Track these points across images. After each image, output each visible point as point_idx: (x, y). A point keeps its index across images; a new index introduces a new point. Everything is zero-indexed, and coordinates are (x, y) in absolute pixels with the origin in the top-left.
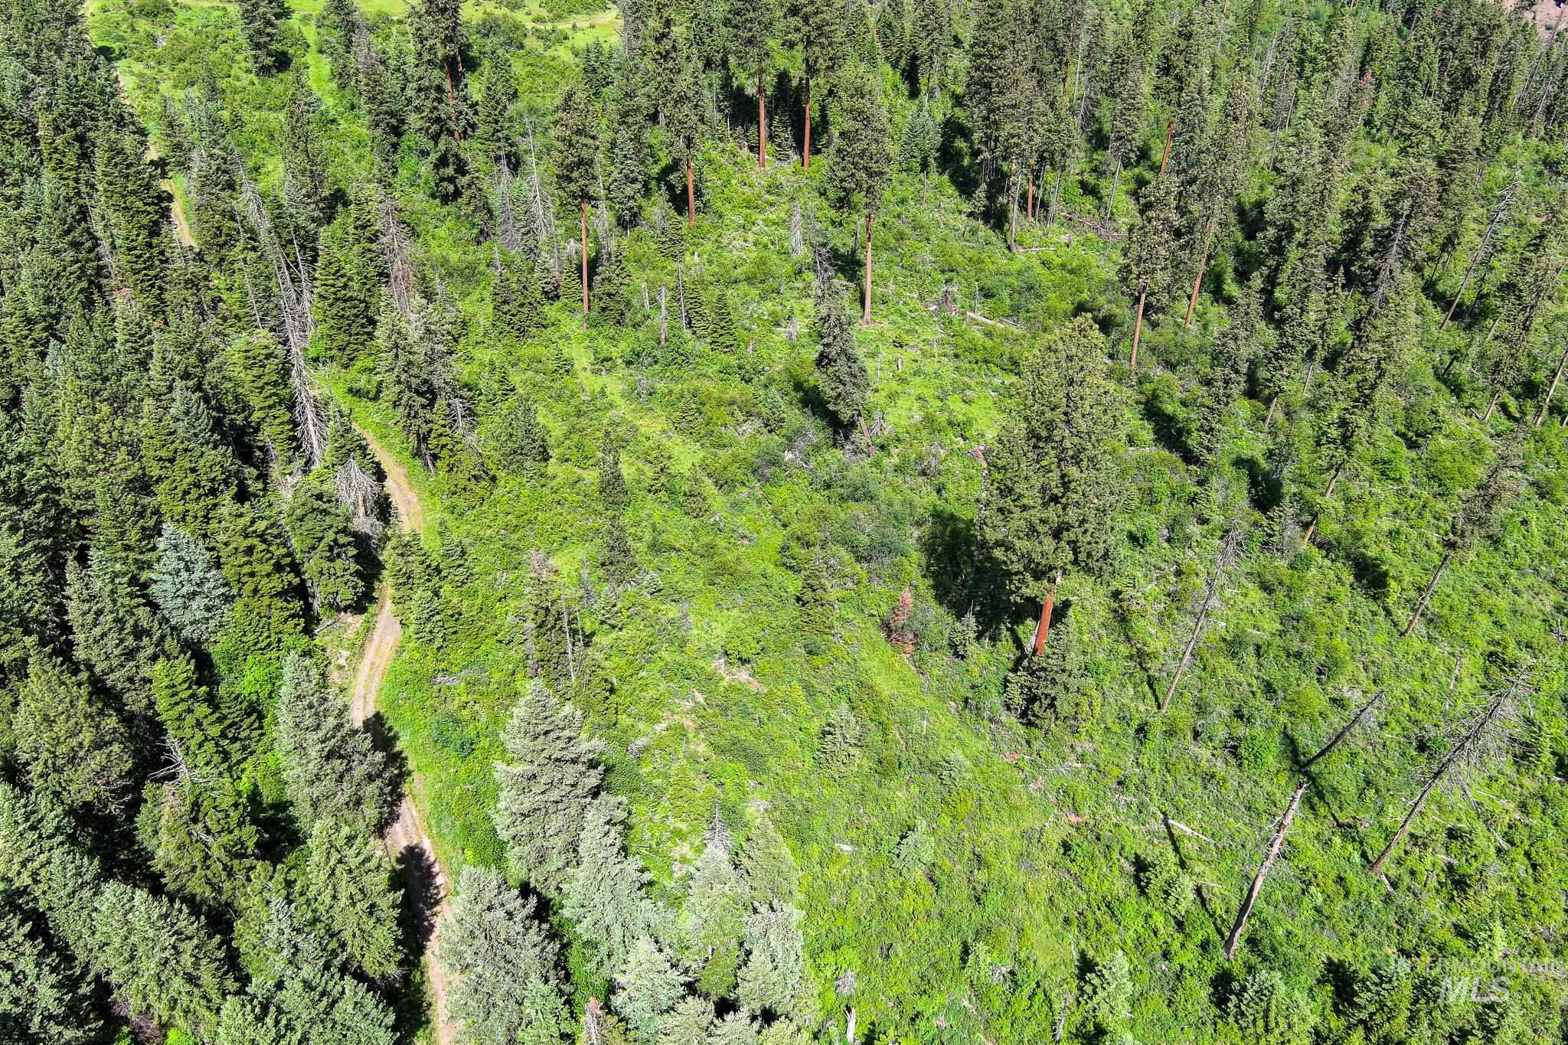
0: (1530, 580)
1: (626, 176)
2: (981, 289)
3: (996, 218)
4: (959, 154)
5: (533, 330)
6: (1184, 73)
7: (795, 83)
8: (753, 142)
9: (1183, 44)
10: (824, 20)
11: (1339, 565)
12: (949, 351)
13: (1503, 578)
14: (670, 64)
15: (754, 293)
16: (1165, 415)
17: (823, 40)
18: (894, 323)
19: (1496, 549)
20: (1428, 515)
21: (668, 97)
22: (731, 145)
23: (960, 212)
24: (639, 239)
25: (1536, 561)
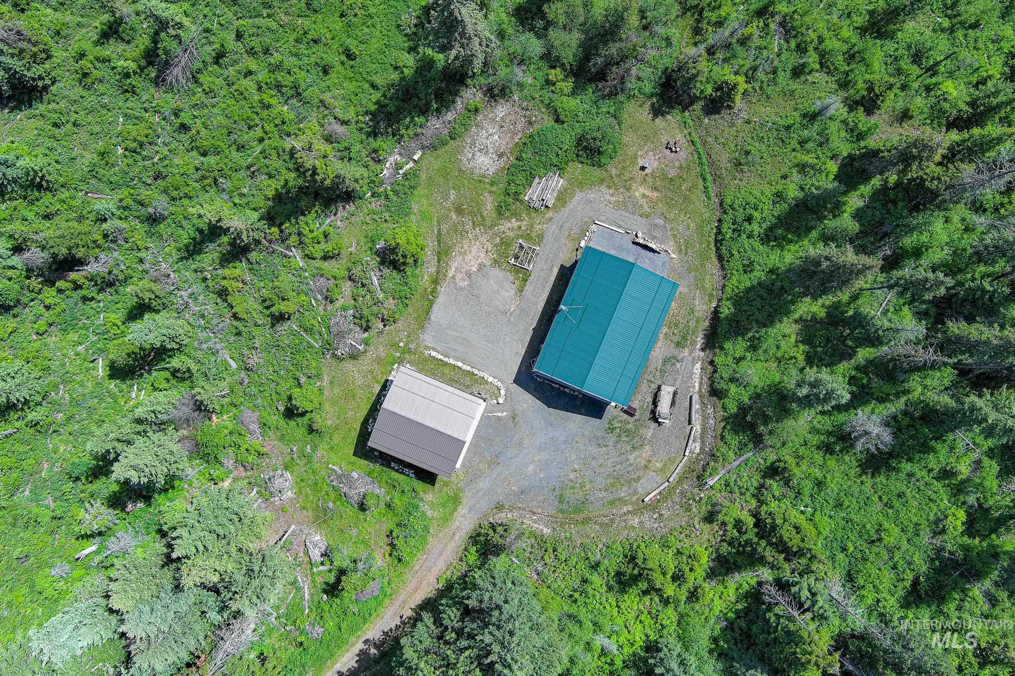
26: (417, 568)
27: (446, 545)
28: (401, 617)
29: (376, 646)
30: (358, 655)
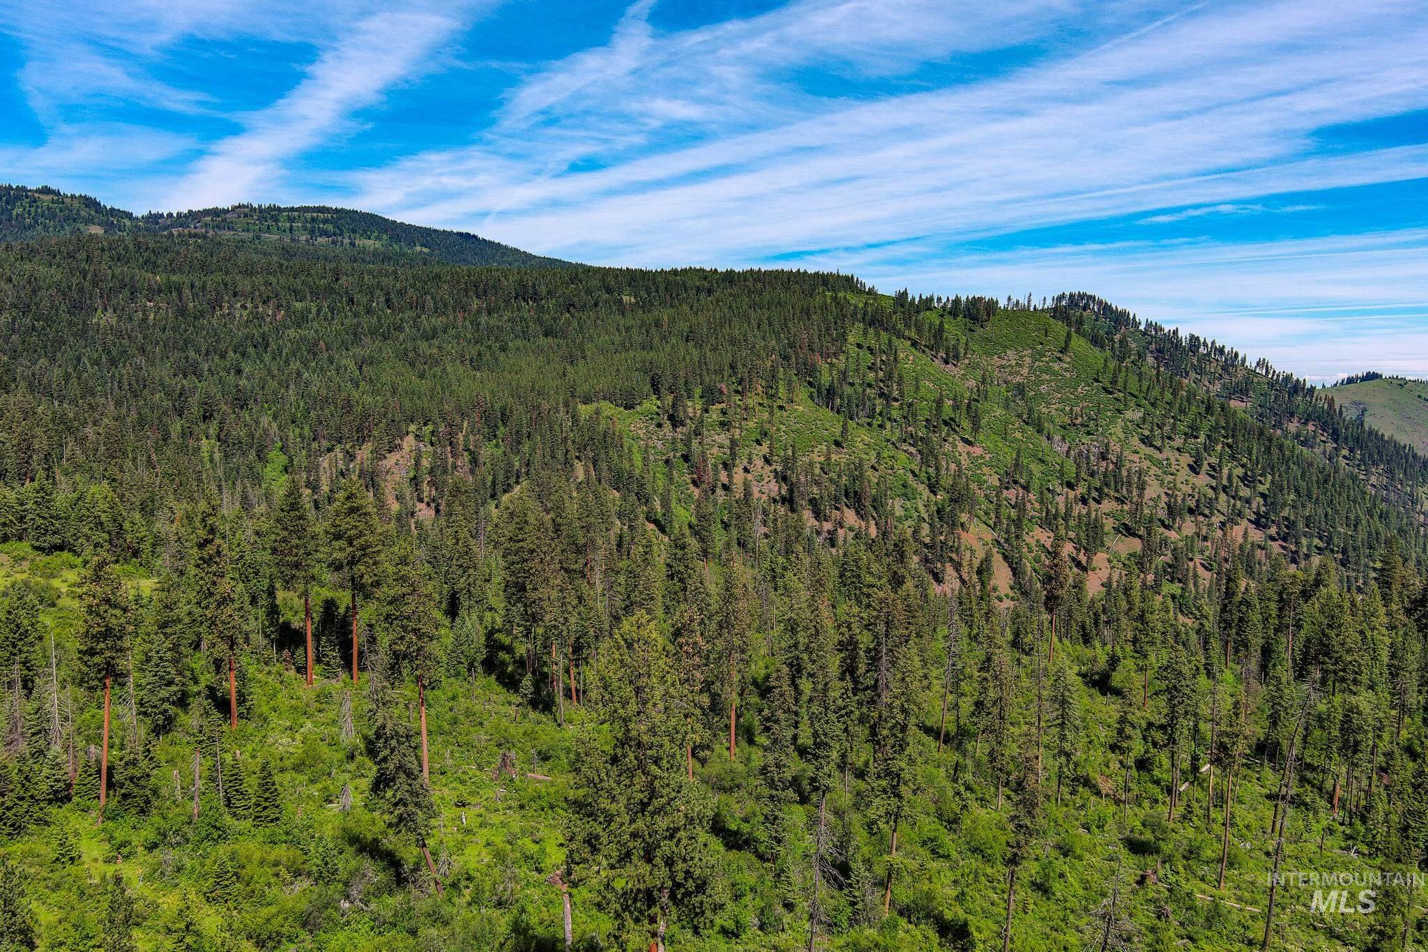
0: (1086, 920)
1: (161, 678)
2: (539, 753)
3: (542, 703)
4: (504, 664)
5: (32, 827)
6: (685, 576)
7: (342, 610)
8: (301, 662)
9: (680, 553)
10: (366, 541)
11: (922, 926)
12: (515, 804)
13: (1064, 920)
14: (214, 568)
15: (302, 778)
16: (730, 831)
17: (367, 559)
18: (455, 789)
19: (1048, 899)
20: (983, 879)
21: (211, 600)
22: (278, 667)
23: (510, 703)
24: (173, 743)
25: (1083, 902)
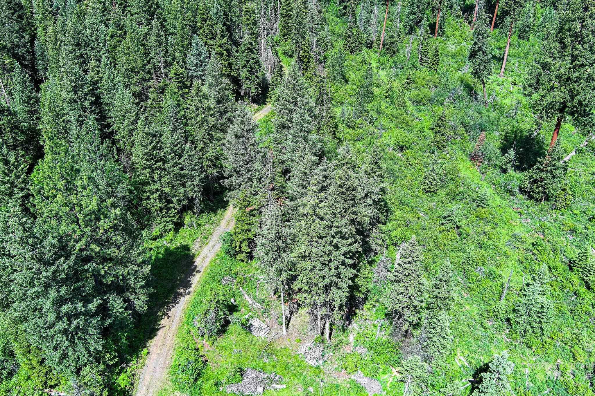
22: (462, 20)
26: (171, 352)
27: (151, 379)
28: (169, 317)
29: (181, 294)
30: (191, 284)
